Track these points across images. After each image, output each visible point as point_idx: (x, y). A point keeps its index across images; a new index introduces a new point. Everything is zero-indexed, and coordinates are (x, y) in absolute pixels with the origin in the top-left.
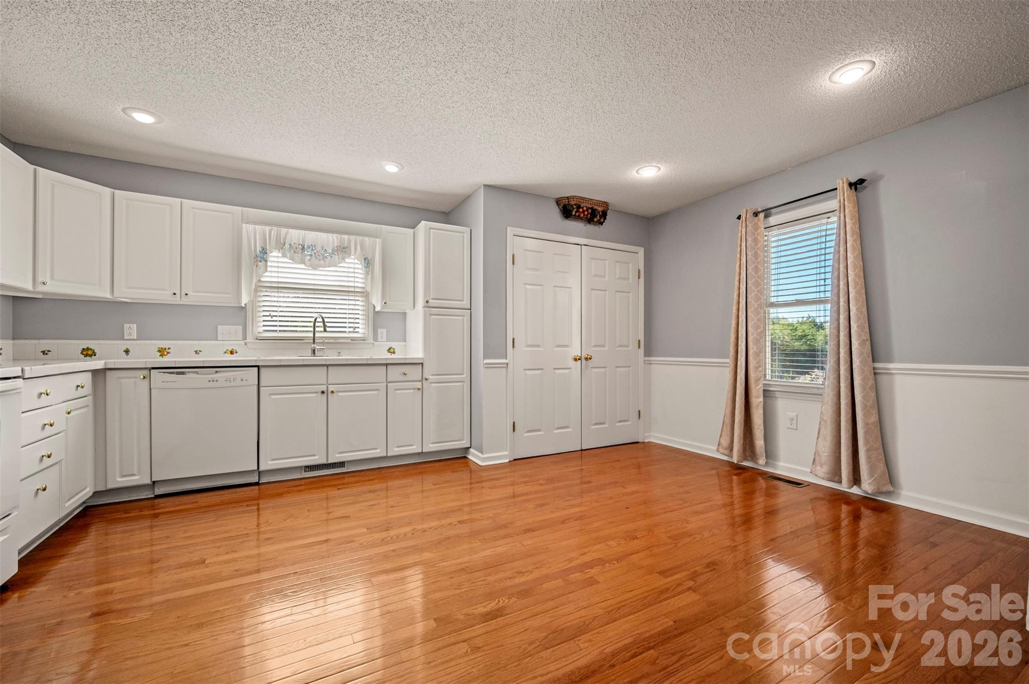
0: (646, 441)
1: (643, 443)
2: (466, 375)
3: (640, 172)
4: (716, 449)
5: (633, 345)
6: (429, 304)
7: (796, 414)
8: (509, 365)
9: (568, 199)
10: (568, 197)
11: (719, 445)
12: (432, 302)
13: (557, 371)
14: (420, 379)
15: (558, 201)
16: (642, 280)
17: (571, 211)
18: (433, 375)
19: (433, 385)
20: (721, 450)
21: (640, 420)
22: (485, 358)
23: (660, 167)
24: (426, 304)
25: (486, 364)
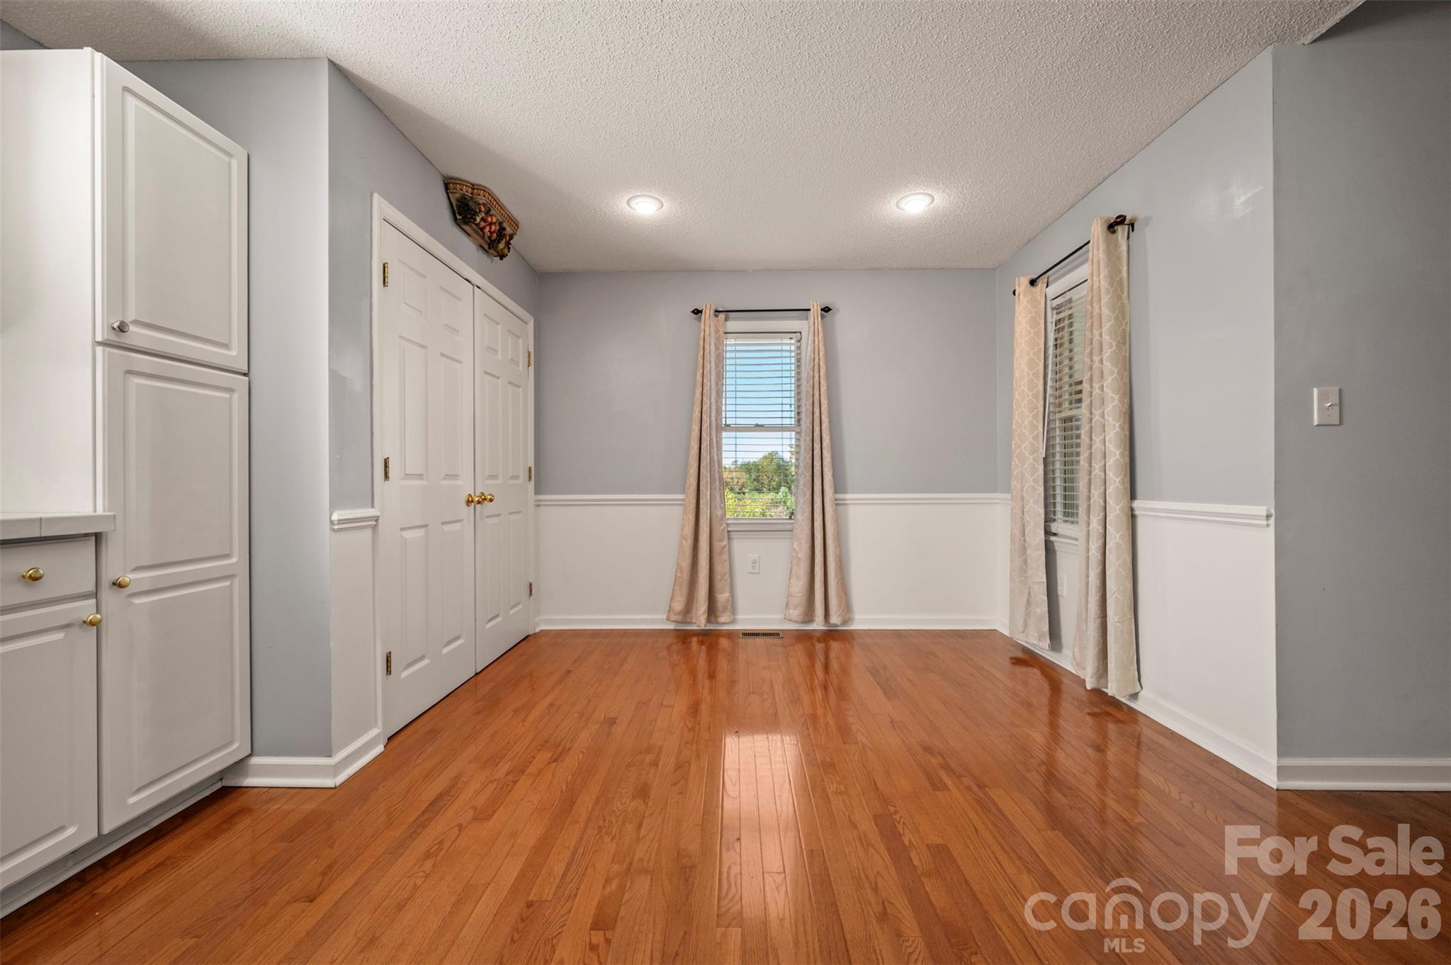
0: (538, 630)
1: (534, 634)
2: (237, 559)
3: (633, 203)
4: (665, 617)
5: (523, 475)
6: (128, 339)
7: (758, 556)
8: (380, 521)
9: (473, 189)
10: (473, 185)
11: (669, 611)
12: (137, 335)
13: (447, 528)
14: (91, 587)
15: (449, 184)
16: (532, 368)
17: (476, 214)
18: (138, 569)
19: (138, 601)
20: (673, 617)
21: (532, 597)
22: (334, 506)
23: (663, 201)
24: (113, 337)
25: (340, 521)
